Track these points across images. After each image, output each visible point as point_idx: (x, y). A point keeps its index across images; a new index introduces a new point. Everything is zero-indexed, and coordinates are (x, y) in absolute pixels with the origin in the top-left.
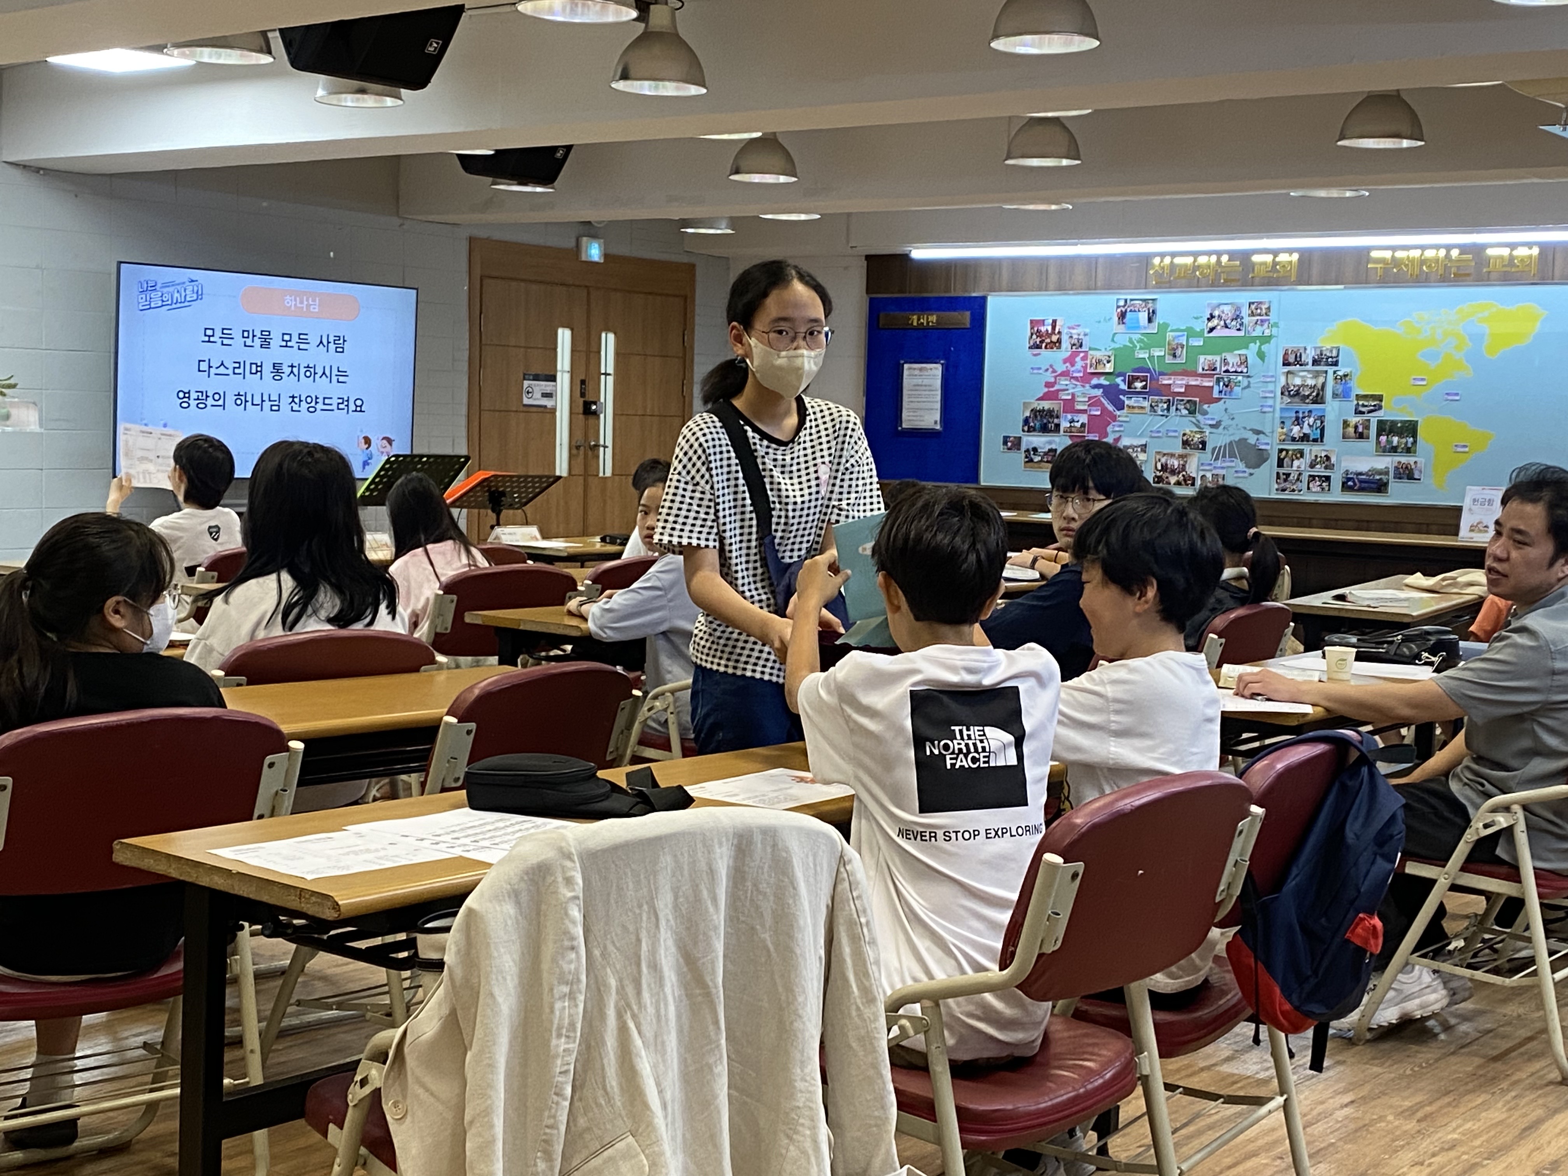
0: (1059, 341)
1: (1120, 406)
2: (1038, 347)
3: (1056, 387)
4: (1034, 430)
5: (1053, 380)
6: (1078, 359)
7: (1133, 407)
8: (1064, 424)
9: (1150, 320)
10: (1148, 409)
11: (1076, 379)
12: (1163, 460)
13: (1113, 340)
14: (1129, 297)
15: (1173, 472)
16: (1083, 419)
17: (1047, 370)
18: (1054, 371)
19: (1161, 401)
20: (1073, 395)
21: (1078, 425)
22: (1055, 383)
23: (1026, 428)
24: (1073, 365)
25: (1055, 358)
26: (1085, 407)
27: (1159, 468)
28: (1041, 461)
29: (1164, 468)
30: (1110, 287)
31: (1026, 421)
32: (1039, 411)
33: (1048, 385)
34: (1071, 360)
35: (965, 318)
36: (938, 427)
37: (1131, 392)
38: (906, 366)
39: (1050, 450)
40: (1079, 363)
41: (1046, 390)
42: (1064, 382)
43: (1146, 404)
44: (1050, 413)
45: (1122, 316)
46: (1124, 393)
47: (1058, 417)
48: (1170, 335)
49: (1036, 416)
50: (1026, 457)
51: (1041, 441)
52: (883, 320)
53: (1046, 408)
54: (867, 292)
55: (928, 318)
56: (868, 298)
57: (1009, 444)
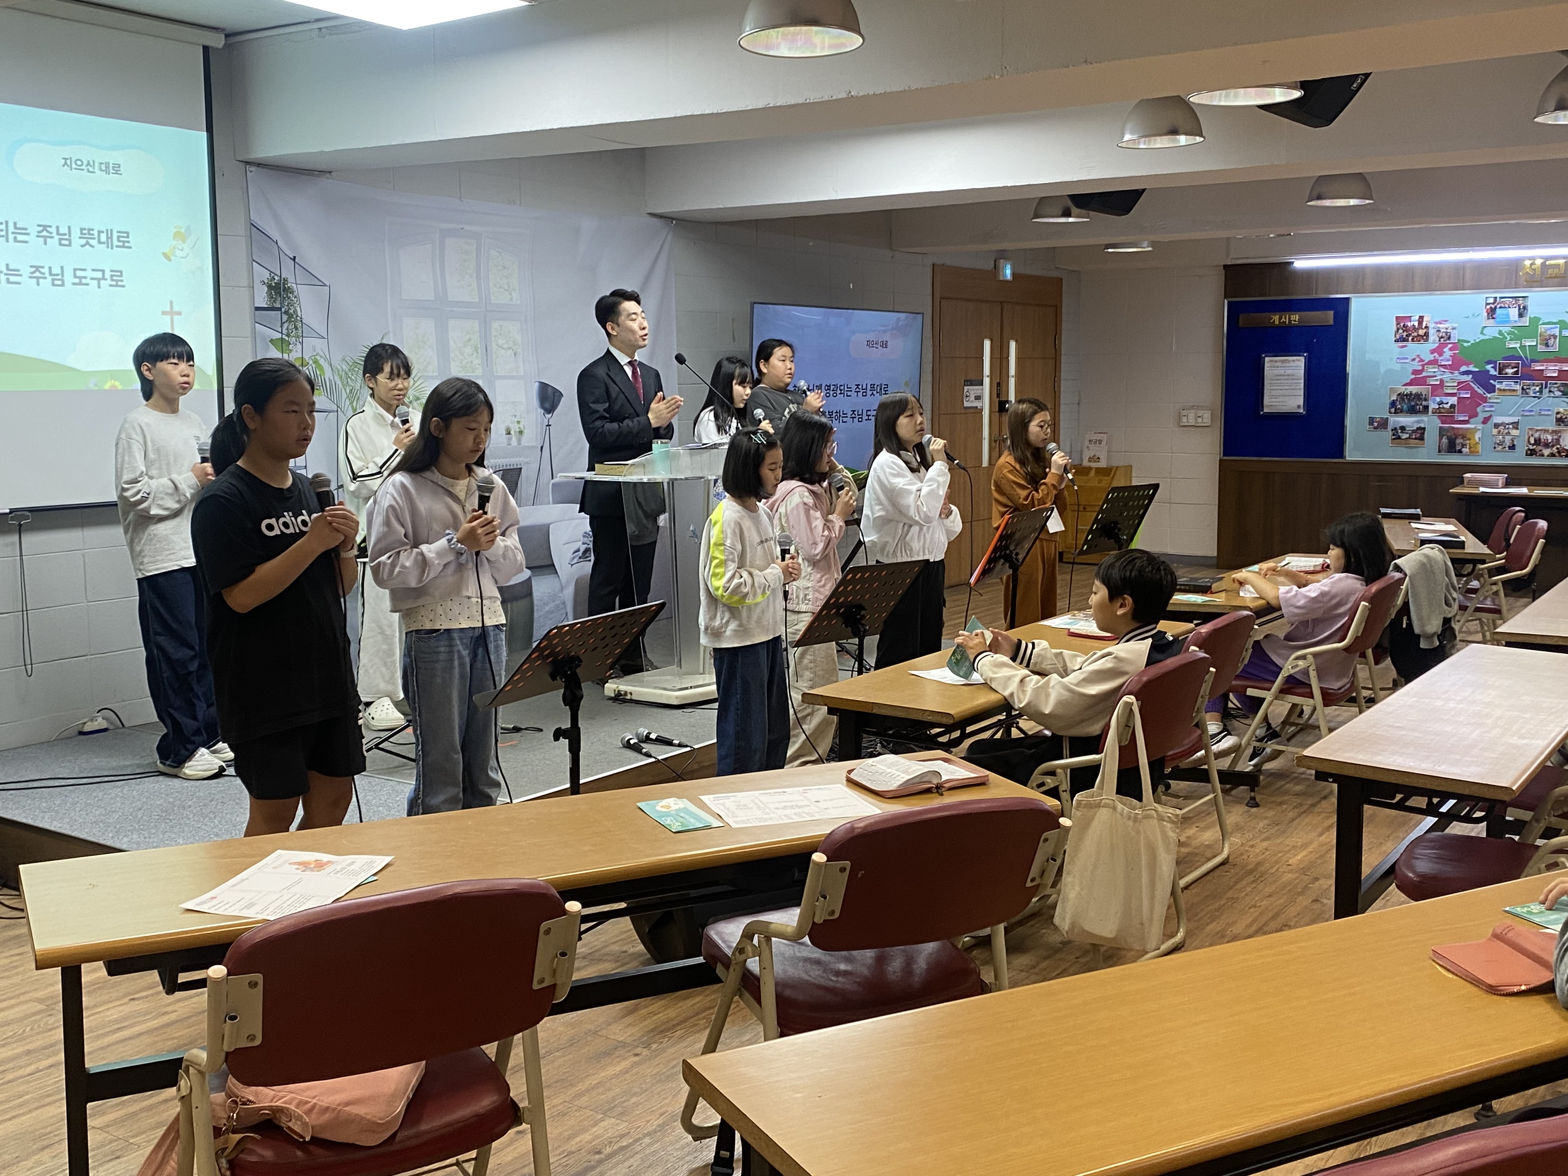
0: (1427, 334)
1: (1491, 389)
2: (1403, 340)
3: (1424, 374)
4: (1401, 412)
5: (1420, 368)
6: (1446, 350)
7: (1504, 390)
8: (1433, 406)
9: (1521, 315)
10: (1520, 392)
11: (1444, 366)
12: (1537, 435)
13: (1482, 333)
14: (1498, 295)
15: (1547, 445)
16: (1453, 400)
17: (1414, 360)
18: (1422, 360)
19: (1534, 385)
20: (1442, 381)
21: (1447, 406)
22: (1423, 370)
23: (1393, 410)
24: (1441, 354)
25: (1424, 350)
26: (1455, 391)
27: (1532, 441)
28: (1409, 438)
29: (1538, 442)
30: (1478, 286)
31: (1393, 404)
32: (1407, 395)
33: (1415, 372)
34: (1439, 350)
35: (1328, 317)
36: (1301, 411)
37: (1502, 376)
38: (1267, 359)
39: (1419, 429)
40: (1447, 353)
41: (1413, 376)
42: (1431, 370)
43: (1518, 387)
44: (1418, 396)
45: (1492, 313)
46: (1495, 378)
47: (1426, 400)
48: (1542, 328)
49: (1403, 400)
50: (1394, 435)
51: (1409, 421)
52: (1243, 320)
53: (1414, 392)
54: (1225, 297)
55: (1290, 318)
56: (1226, 302)
57: (1376, 424)
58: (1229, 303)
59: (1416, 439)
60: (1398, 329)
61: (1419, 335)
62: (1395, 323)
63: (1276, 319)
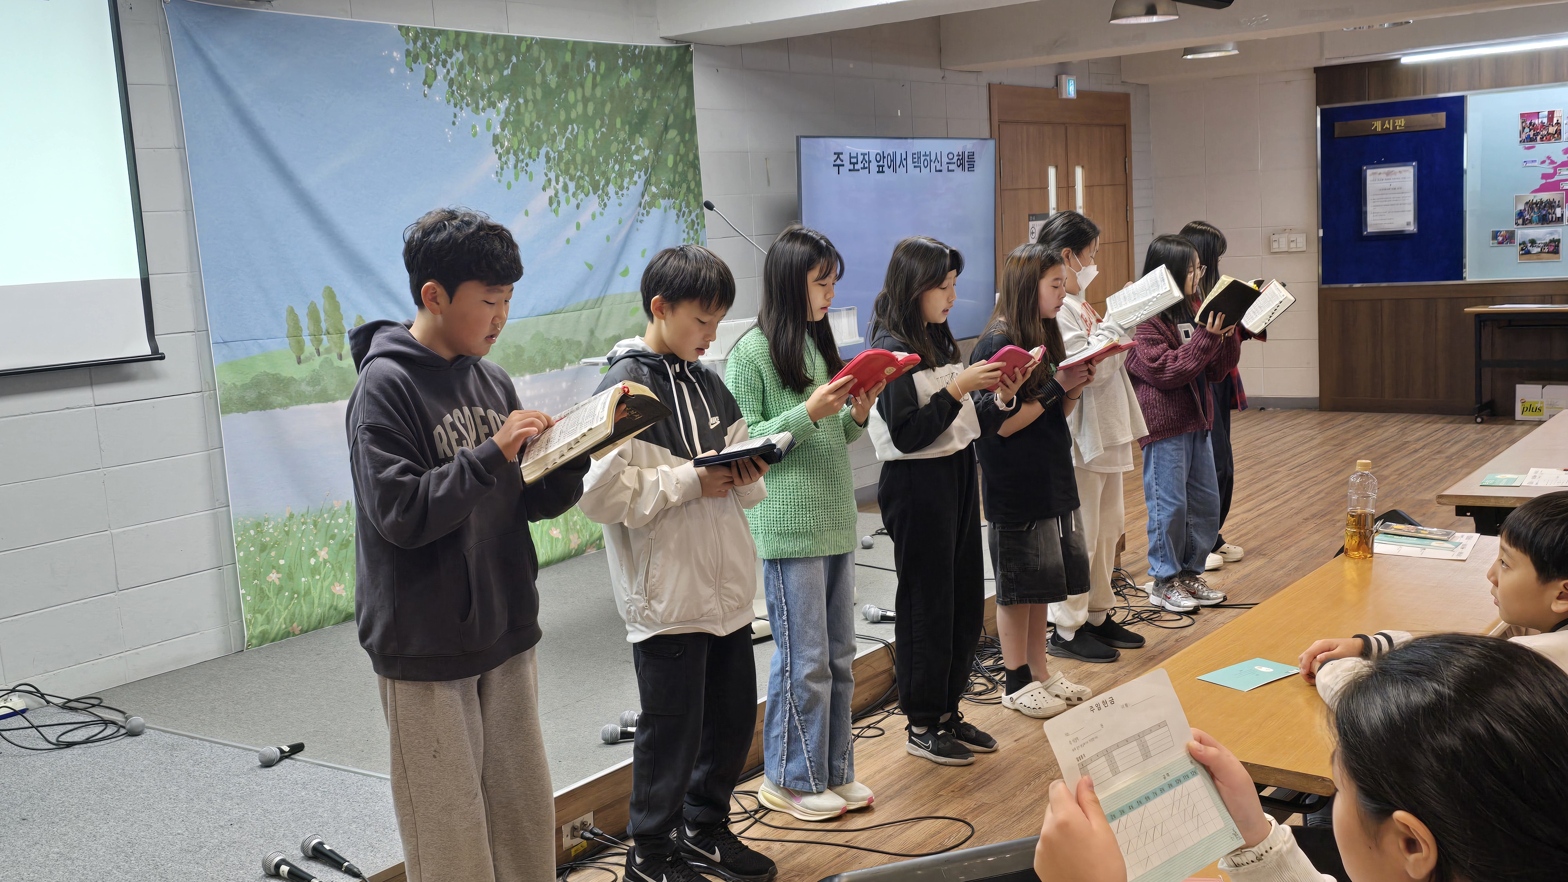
0: (1557, 132)
2: (1531, 140)
3: (1556, 178)
4: (1531, 222)
5: (1551, 171)
17: (1542, 163)
18: (1552, 163)
22: (1554, 174)
23: (1520, 221)
25: (1553, 149)
28: (1541, 252)
31: (1520, 214)
32: (1536, 204)
33: (1545, 176)
35: (1440, 119)
36: (1412, 228)
38: (1369, 172)
39: (1552, 241)
41: (1544, 182)
42: (1564, 172)
44: (1551, 204)
47: (1559, 208)
49: (1532, 209)
50: (1522, 250)
51: (1541, 233)
52: (1340, 129)
53: (1544, 199)
54: (1318, 104)
55: (1394, 123)
56: (1319, 109)
57: (1500, 239)
58: (1322, 111)
59: (1548, 252)
60: (1524, 128)
61: (1548, 134)
62: (1520, 121)
63: (1378, 125)
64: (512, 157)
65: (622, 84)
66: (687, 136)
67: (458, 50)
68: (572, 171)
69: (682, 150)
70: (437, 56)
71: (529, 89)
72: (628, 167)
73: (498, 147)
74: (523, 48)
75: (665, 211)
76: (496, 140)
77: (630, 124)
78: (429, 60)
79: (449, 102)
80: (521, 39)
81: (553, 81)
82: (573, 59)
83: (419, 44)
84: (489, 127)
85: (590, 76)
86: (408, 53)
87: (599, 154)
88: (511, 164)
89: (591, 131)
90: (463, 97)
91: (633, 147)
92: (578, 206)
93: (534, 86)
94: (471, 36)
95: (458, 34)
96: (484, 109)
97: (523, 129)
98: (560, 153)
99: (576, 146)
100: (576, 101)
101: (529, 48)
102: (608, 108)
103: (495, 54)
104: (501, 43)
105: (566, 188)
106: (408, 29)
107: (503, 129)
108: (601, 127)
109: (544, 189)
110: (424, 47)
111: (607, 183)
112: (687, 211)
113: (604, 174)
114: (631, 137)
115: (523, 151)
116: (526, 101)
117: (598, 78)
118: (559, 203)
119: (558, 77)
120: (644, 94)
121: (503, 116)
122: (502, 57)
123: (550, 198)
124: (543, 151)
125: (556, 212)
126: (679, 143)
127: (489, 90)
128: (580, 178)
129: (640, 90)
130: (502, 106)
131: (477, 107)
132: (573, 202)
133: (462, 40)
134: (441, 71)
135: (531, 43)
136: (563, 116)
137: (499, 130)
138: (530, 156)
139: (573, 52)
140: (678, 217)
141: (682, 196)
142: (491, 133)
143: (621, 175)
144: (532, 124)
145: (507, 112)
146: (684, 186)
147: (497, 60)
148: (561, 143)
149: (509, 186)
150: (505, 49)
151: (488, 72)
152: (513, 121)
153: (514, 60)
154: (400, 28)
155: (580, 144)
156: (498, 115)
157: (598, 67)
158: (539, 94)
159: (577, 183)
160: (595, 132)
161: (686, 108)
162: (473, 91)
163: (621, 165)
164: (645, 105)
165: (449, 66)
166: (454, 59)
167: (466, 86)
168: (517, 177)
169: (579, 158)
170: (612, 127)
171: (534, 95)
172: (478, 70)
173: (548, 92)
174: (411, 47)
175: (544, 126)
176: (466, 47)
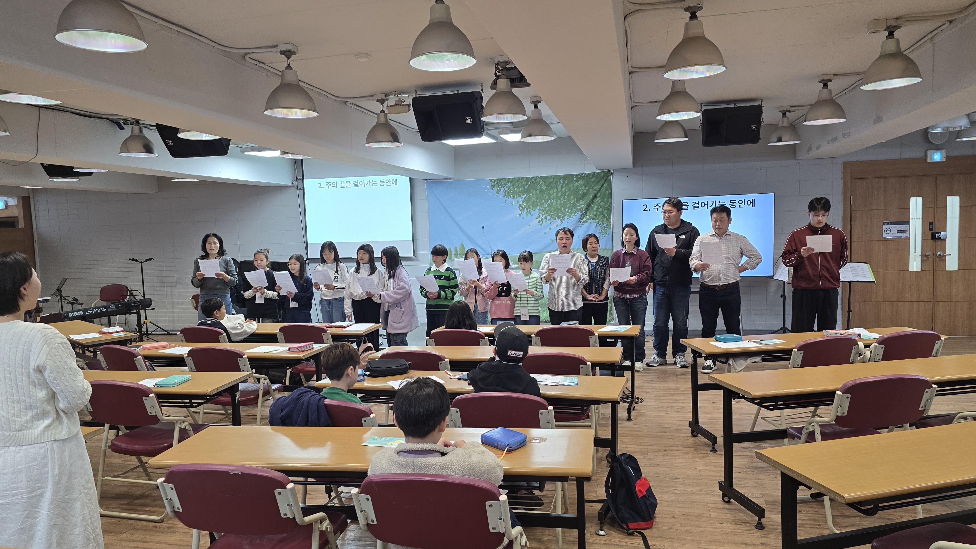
64: (525, 210)
65: (575, 186)
66: (605, 200)
67: (509, 183)
68: (549, 213)
69: (602, 204)
70: (501, 186)
71: (534, 191)
72: (575, 210)
73: (521, 208)
74: (533, 180)
75: (591, 223)
76: (520, 206)
77: (577, 198)
78: (498, 187)
79: (504, 197)
80: (532, 178)
81: (544, 188)
82: (553, 181)
83: (496, 183)
84: (518, 202)
85: (561, 185)
86: (492, 185)
87: (562, 207)
88: (525, 212)
89: (559, 201)
90: (509, 195)
91: (578, 205)
92: (550, 223)
93: (536, 190)
94: (514, 178)
95: (509, 179)
96: (516, 198)
97: (531, 202)
98: (545, 208)
99: (552, 205)
100: (554, 192)
101: (535, 180)
102: (567, 194)
103: (522, 183)
104: (525, 179)
105: (546, 218)
106: (492, 180)
107: (523, 203)
108: (563, 199)
109: (537, 218)
110: (497, 183)
111: (565, 215)
112: (602, 223)
113: (563, 213)
114: (578, 201)
115: (530, 208)
116: (533, 194)
117: (564, 185)
118: (542, 222)
119: (547, 186)
120: (585, 188)
121: (523, 199)
122: (525, 183)
123: (539, 221)
124: (538, 208)
125: (541, 225)
126: (600, 202)
127: (519, 192)
128: (552, 214)
129: (583, 187)
130: (523, 196)
131: (514, 198)
132: (549, 222)
133: (510, 180)
134: (502, 189)
135: (536, 178)
136: (547, 197)
137: (521, 203)
138: (532, 209)
139: (554, 179)
140: (597, 225)
141: (600, 218)
142: (519, 204)
143: (571, 213)
144: (534, 201)
145: (525, 198)
146: (602, 216)
147: (523, 184)
148: (545, 205)
149: (523, 218)
150: (526, 181)
151: (519, 188)
152: (527, 201)
153: (529, 183)
154: (490, 180)
155: (554, 205)
156: (522, 199)
157: (564, 182)
158: (538, 192)
159: (551, 216)
160: (561, 201)
161: (605, 191)
162: (513, 194)
163: (572, 210)
164: (585, 191)
165: (505, 188)
166: (507, 186)
167: (510, 192)
168: (527, 215)
169: (552, 209)
170: (568, 199)
171: (536, 192)
172: (515, 187)
173: (542, 191)
174: (493, 184)
175: (539, 200)
176: (512, 182)
